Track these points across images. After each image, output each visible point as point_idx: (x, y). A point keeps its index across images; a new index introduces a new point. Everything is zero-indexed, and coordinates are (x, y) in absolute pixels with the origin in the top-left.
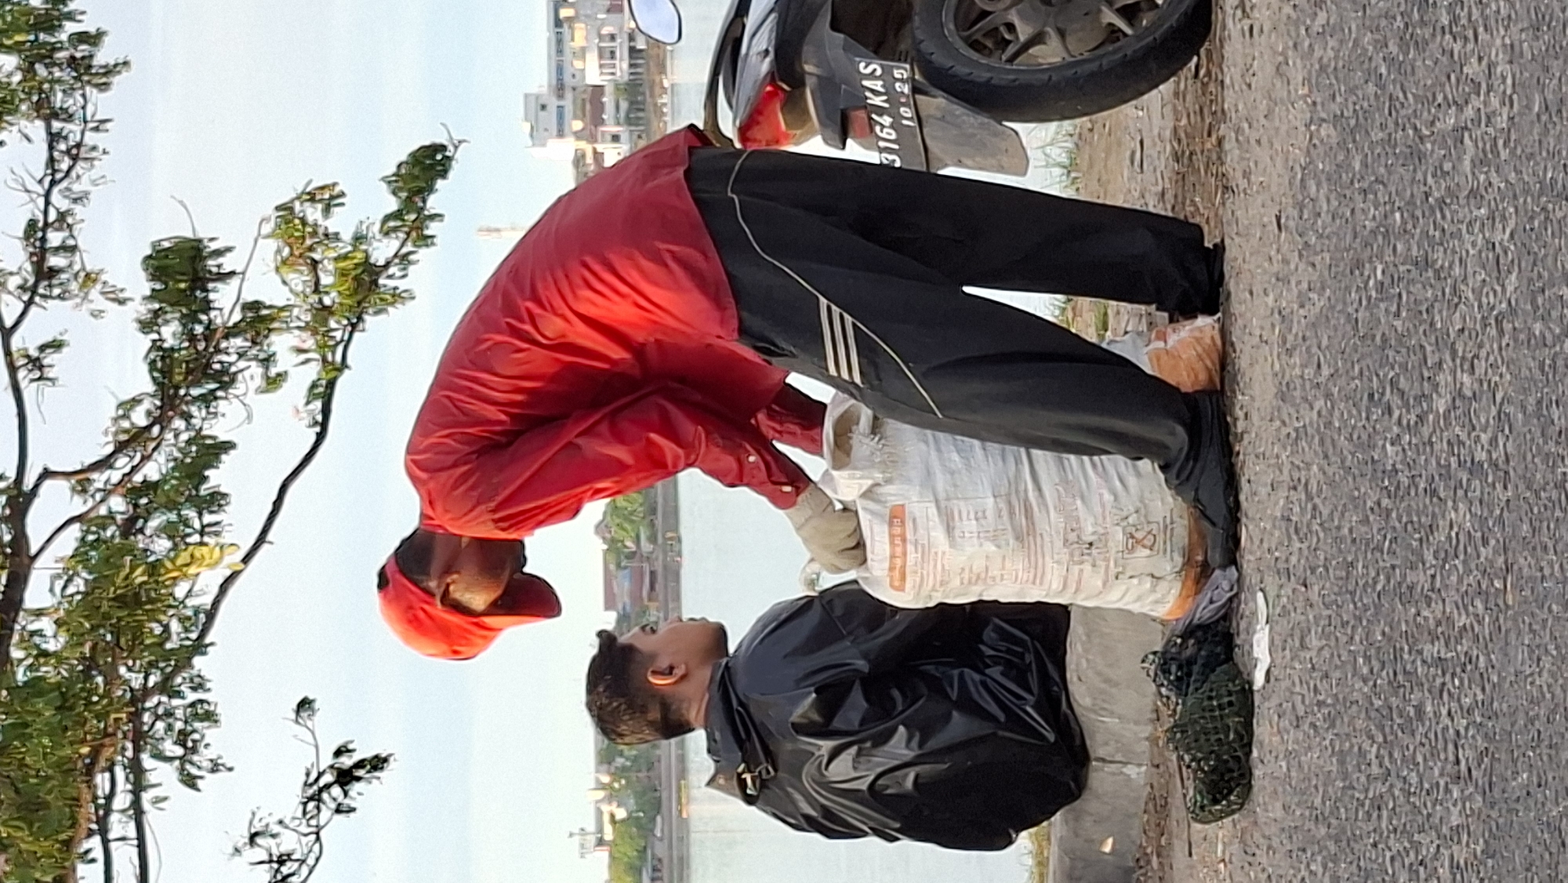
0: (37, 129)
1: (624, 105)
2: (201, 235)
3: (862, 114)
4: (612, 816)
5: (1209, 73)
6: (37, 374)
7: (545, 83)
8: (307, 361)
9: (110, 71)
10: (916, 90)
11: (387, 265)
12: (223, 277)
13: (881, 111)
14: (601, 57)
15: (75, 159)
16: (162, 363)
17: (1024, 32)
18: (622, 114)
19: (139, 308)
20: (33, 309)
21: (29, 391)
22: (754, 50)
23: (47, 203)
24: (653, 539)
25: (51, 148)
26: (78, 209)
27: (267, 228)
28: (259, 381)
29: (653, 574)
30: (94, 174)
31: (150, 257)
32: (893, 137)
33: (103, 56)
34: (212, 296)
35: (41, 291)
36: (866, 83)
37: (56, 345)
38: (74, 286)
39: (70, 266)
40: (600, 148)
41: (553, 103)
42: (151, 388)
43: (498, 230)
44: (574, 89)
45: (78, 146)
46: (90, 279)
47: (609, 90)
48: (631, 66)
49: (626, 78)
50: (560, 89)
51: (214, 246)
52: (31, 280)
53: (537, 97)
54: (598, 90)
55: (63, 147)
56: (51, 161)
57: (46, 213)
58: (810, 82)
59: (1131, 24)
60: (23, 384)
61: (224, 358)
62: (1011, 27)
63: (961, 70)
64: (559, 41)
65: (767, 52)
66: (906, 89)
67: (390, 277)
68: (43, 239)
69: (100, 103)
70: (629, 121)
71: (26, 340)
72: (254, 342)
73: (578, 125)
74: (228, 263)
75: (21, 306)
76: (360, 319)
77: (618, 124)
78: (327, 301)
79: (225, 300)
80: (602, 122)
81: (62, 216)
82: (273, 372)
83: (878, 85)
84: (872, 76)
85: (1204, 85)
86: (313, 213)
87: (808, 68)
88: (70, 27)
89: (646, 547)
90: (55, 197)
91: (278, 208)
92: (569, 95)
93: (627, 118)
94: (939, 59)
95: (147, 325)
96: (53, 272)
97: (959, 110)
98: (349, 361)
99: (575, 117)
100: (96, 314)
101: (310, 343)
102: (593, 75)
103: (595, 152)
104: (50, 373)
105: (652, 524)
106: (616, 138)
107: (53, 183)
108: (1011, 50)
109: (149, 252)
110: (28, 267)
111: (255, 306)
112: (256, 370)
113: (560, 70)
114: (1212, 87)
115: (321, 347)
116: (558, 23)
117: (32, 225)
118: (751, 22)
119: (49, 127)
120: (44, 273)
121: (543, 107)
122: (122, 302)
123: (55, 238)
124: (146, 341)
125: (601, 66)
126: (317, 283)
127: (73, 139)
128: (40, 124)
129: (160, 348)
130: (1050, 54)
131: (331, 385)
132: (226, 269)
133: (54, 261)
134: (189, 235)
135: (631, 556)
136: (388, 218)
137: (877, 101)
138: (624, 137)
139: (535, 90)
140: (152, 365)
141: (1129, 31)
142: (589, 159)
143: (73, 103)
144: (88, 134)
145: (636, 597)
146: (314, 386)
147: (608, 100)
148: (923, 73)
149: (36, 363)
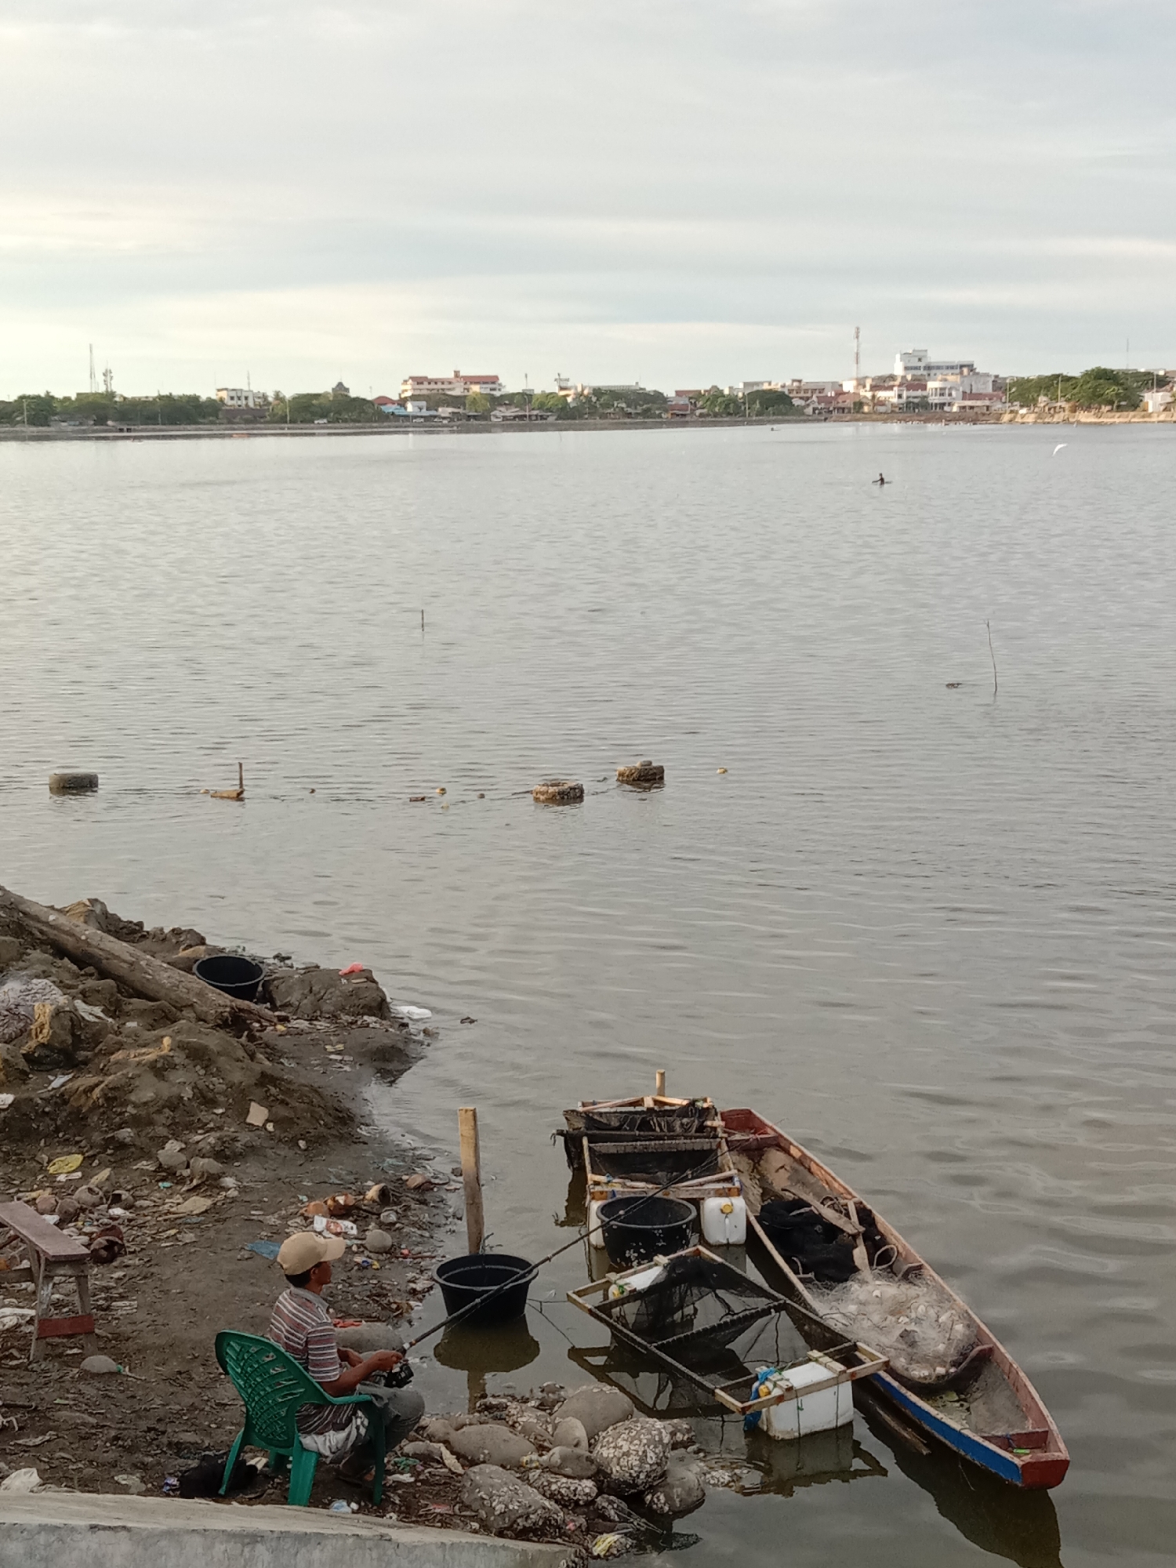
1: (916, 400)
4: (568, 395)
7: (932, 360)
14: (941, 389)
18: (911, 400)
24: (701, 415)
29: (684, 415)
40: (895, 389)
41: (922, 364)
43: (857, 337)
44: (929, 375)
47: (924, 393)
48: (936, 404)
49: (930, 402)
50: (928, 368)
53: (925, 356)
54: (924, 388)
64: (952, 368)
70: (908, 403)
73: (909, 377)
77: (908, 397)
80: (908, 390)
89: (698, 412)
92: (925, 373)
93: (910, 402)
99: (913, 375)
102: (932, 385)
103: (894, 386)
105: (708, 415)
106: (900, 396)
113: (939, 368)
116: (962, 366)
121: (920, 360)
125: (936, 389)
135: (695, 406)
138: (901, 401)
139: (929, 354)
142: (892, 383)
145: (673, 408)
147: (919, 393)
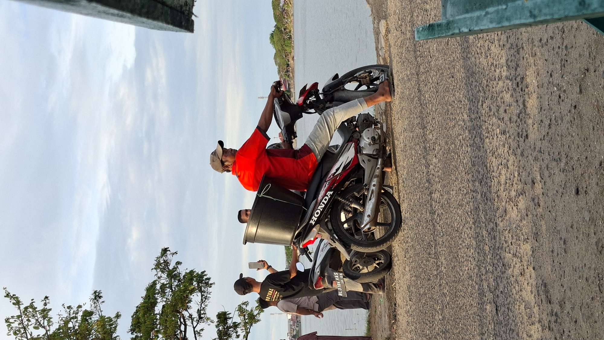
0: (199, 294)
2: (226, 311)
3: (335, 281)
5: (392, 274)
6: (199, 335)
8: (243, 332)
9: (211, 284)
10: (344, 277)
11: (256, 315)
12: (230, 318)
13: (338, 281)
15: (206, 299)
16: (220, 333)
17: (361, 267)
19: (216, 324)
20: (198, 324)
21: (198, 338)
22: (317, 271)
23: (201, 306)
25: (202, 297)
26: (206, 307)
27: (237, 309)
28: (235, 336)
30: (209, 301)
31: (217, 315)
32: (340, 285)
33: (210, 282)
34: (228, 321)
35: (200, 321)
36: (335, 276)
37: (202, 330)
38: (205, 320)
39: (205, 316)
42: (217, 337)
45: (206, 296)
46: (208, 319)
51: (228, 313)
52: (198, 319)
55: (204, 297)
56: (202, 299)
57: (201, 308)
58: (326, 276)
59: (378, 266)
60: (197, 337)
61: (230, 332)
62: (359, 267)
63: (351, 274)
65: (319, 272)
66: (342, 277)
67: (257, 317)
68: (200, 312)
69: (210, 290)
71: (198, 329)
72: (235, 329)
74: (230, 316)
75: (197, 323)
76: (252, 324)
78: (246, 321)
79: (230, 322)
81: (203, 308)
82: (238, 334)
83: (337, 277)
84: (336, 275)
85: (391, 276)
86: (244, 307)
87: (326, 274)
88: (205, 277)
90: (202, 305)
91: (238, 306)
94: (347, 272)
95: (217, 326)
96: (202, 318)
97: (351, 280)
98: (250, 331)
100: (209, 325)
101: (244, 328)
104: (201, 335)
107: (202, 303)
108: (359, 271)
109: (217, 314)
110: (198, 317)
111: (235, 323)
112: (235, 334)
114: (393, 276)
115: (245, 329)
117: (198, 310)
118: (316, 267)
119: (201, 294)
120: (200, 318)
122: (213, 322)
123: (202, 312)
124: (217, 329)
126: (245, 318)
127: (206, 295)
128: (200, 293)
129: (219, 330)
130: (365, 271)
131: (247, 335)
132: (230, 317)
133: (202, 316)
134: (224, 311)
136: (256, 307)
137: (337, 279)
140: (218, 334)
141: (378, 267)
143: (206, 290)
144: (208, 295)
146: (244, 336)
148: (345, 274)
149: (199, 333)
